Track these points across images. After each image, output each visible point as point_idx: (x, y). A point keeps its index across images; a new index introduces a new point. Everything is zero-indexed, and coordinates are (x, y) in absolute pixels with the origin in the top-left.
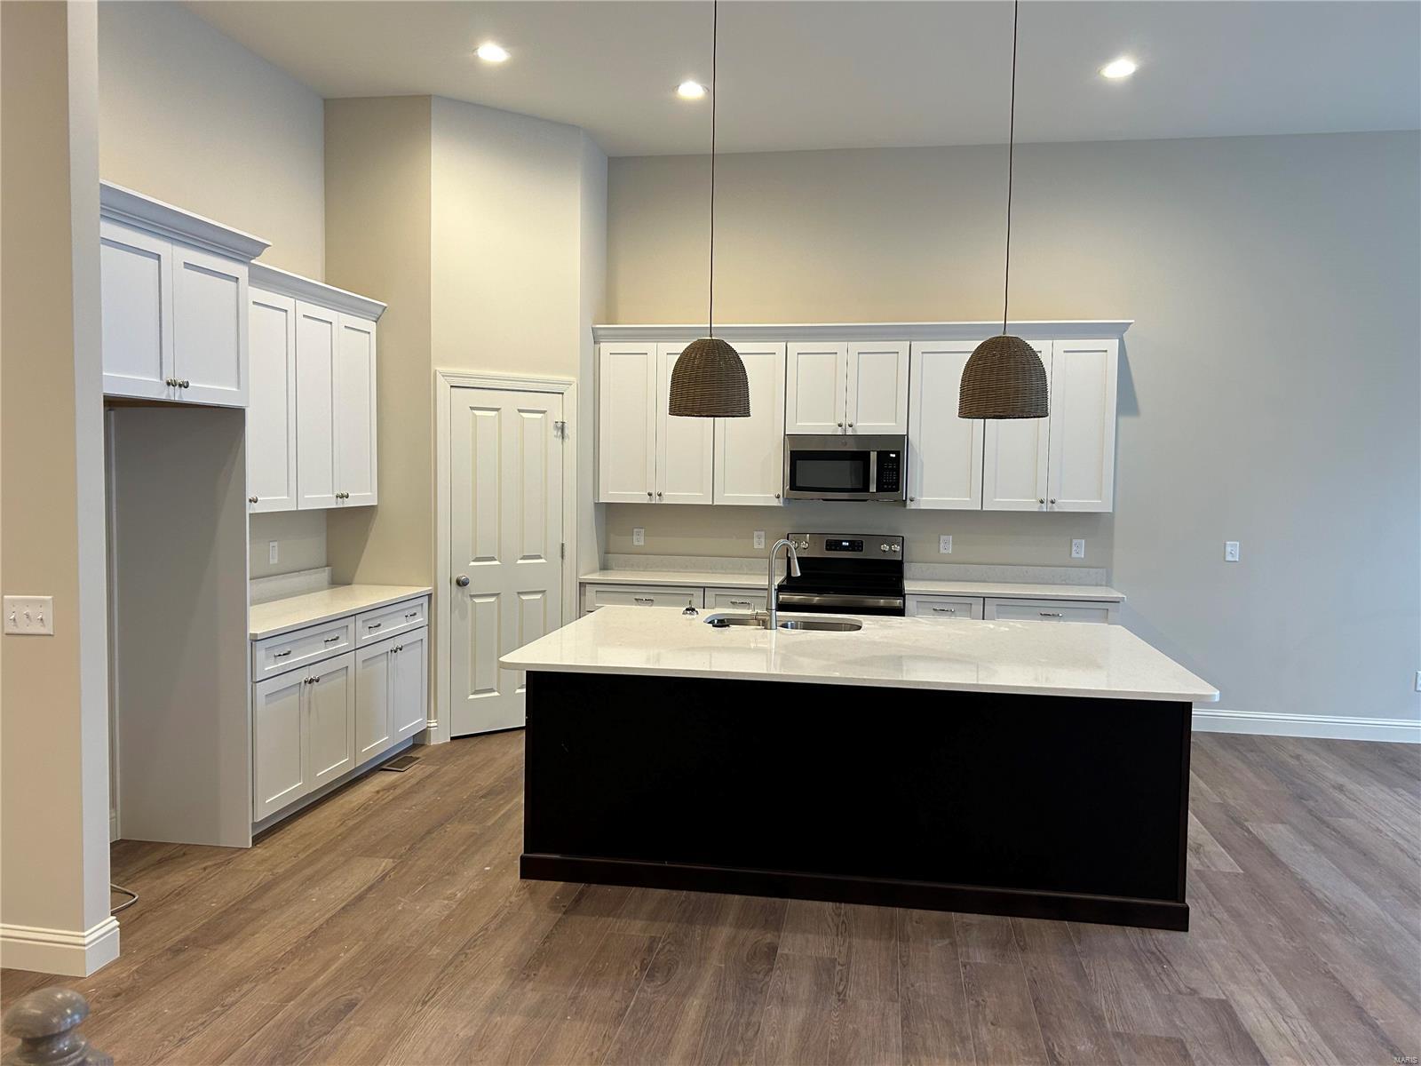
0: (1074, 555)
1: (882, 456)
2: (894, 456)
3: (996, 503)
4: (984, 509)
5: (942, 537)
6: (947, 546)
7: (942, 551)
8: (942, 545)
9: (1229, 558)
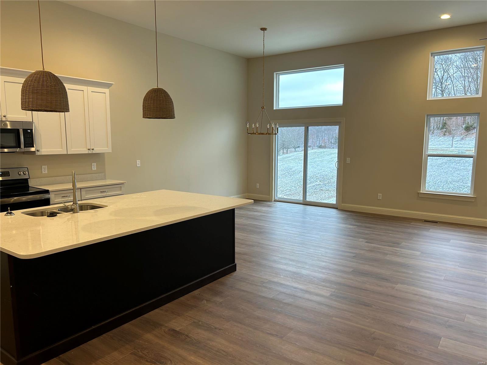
0: (93, 169)
1: (25, 131)
2: (29, 131)
3: (72, 151)
4: (68, 153)
5: (43, 167)
6: (45, 170)
7: (43, 172)
8: (43, 170)
9: (138, 166)
